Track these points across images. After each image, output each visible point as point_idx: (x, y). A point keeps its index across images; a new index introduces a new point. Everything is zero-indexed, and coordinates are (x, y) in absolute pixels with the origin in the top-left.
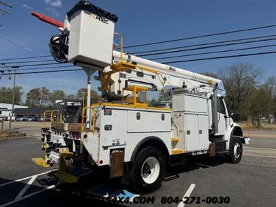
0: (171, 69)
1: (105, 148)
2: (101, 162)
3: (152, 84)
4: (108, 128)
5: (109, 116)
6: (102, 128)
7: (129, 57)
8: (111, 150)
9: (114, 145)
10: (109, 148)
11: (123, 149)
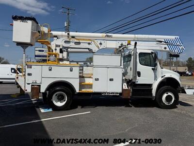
0: (107, 36)
1: (29, 84)
2: (26, 90)
3: (88, 49)
4: (29, 74)
5: (30, 69)
6: (26, 74)
7: (68, 34)
8: (32, 85)
9: (33, 83)
10: (31, 85)
11: (40, 86)
